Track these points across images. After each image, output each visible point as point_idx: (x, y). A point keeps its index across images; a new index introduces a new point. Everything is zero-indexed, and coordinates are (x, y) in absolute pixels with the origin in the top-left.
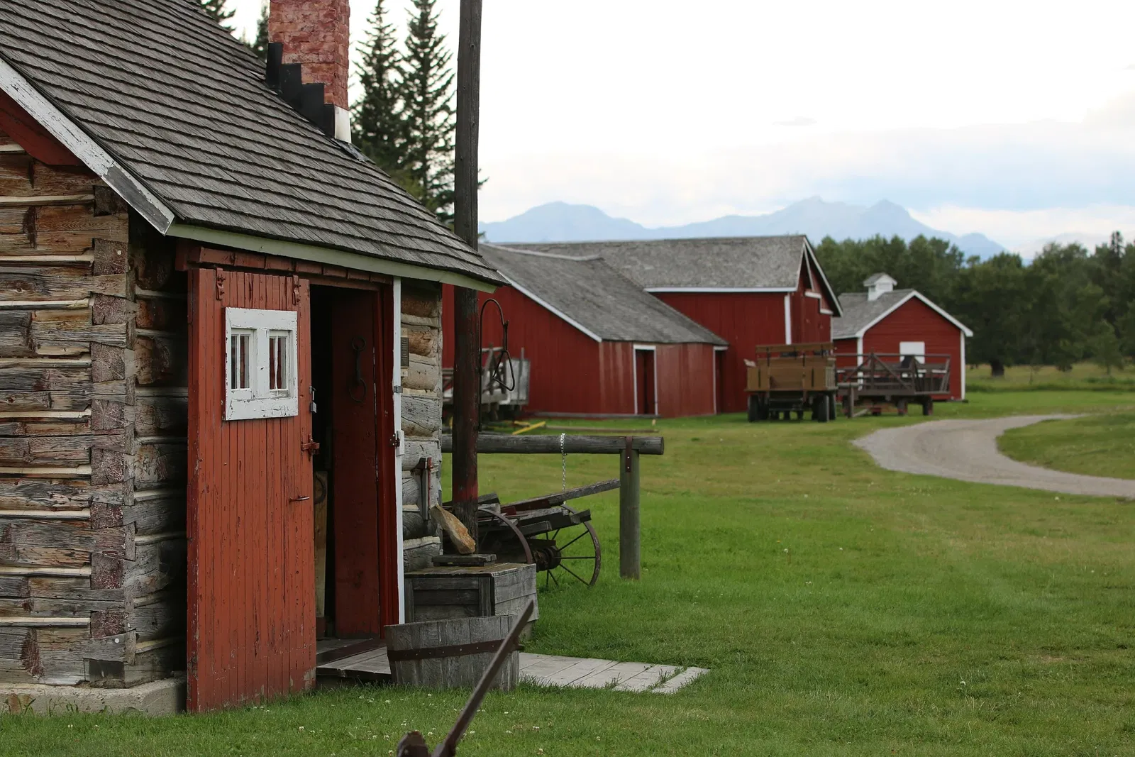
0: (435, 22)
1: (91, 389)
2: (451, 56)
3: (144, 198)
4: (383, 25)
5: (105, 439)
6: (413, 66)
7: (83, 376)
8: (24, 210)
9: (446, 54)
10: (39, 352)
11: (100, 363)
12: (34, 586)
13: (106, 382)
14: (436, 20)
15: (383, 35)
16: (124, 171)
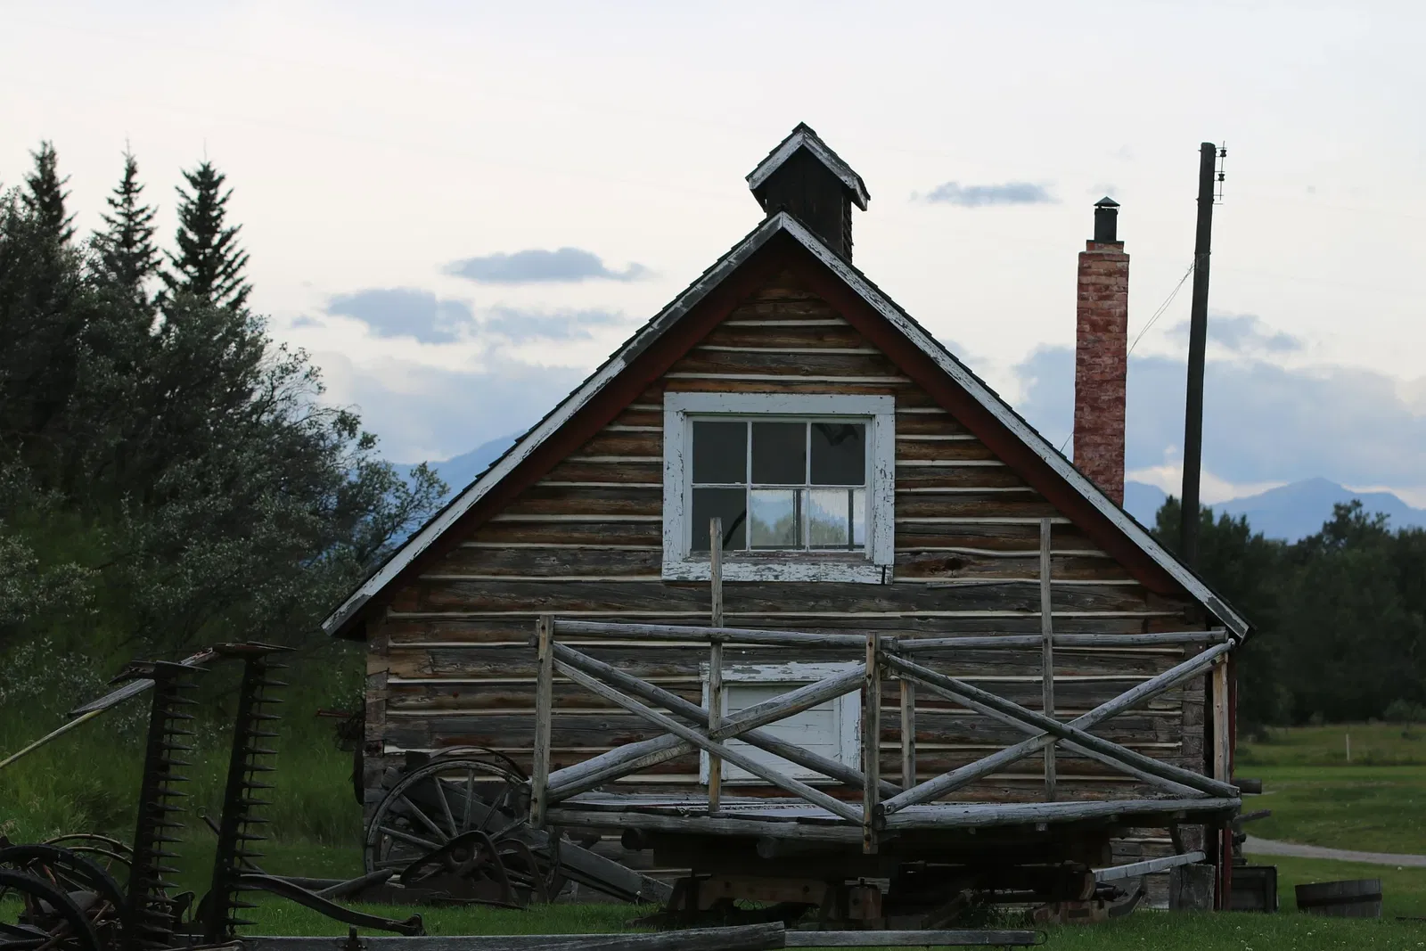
0: (221, 210)
1: (1182, 729)
2: (245, 259)
3: (1231, 617)
4: (133, 209)
5: (1190, 760)
6: (187, 273)
7: (1177, 722)
8: (1142, 621)
9: (237, 256)
10: (1150, 707)
11: (1188, 714)
12: (1144, 849)
13: (1192, 725)
14: (224, 206)
15: (132, 223)
16: (1218, 600)
